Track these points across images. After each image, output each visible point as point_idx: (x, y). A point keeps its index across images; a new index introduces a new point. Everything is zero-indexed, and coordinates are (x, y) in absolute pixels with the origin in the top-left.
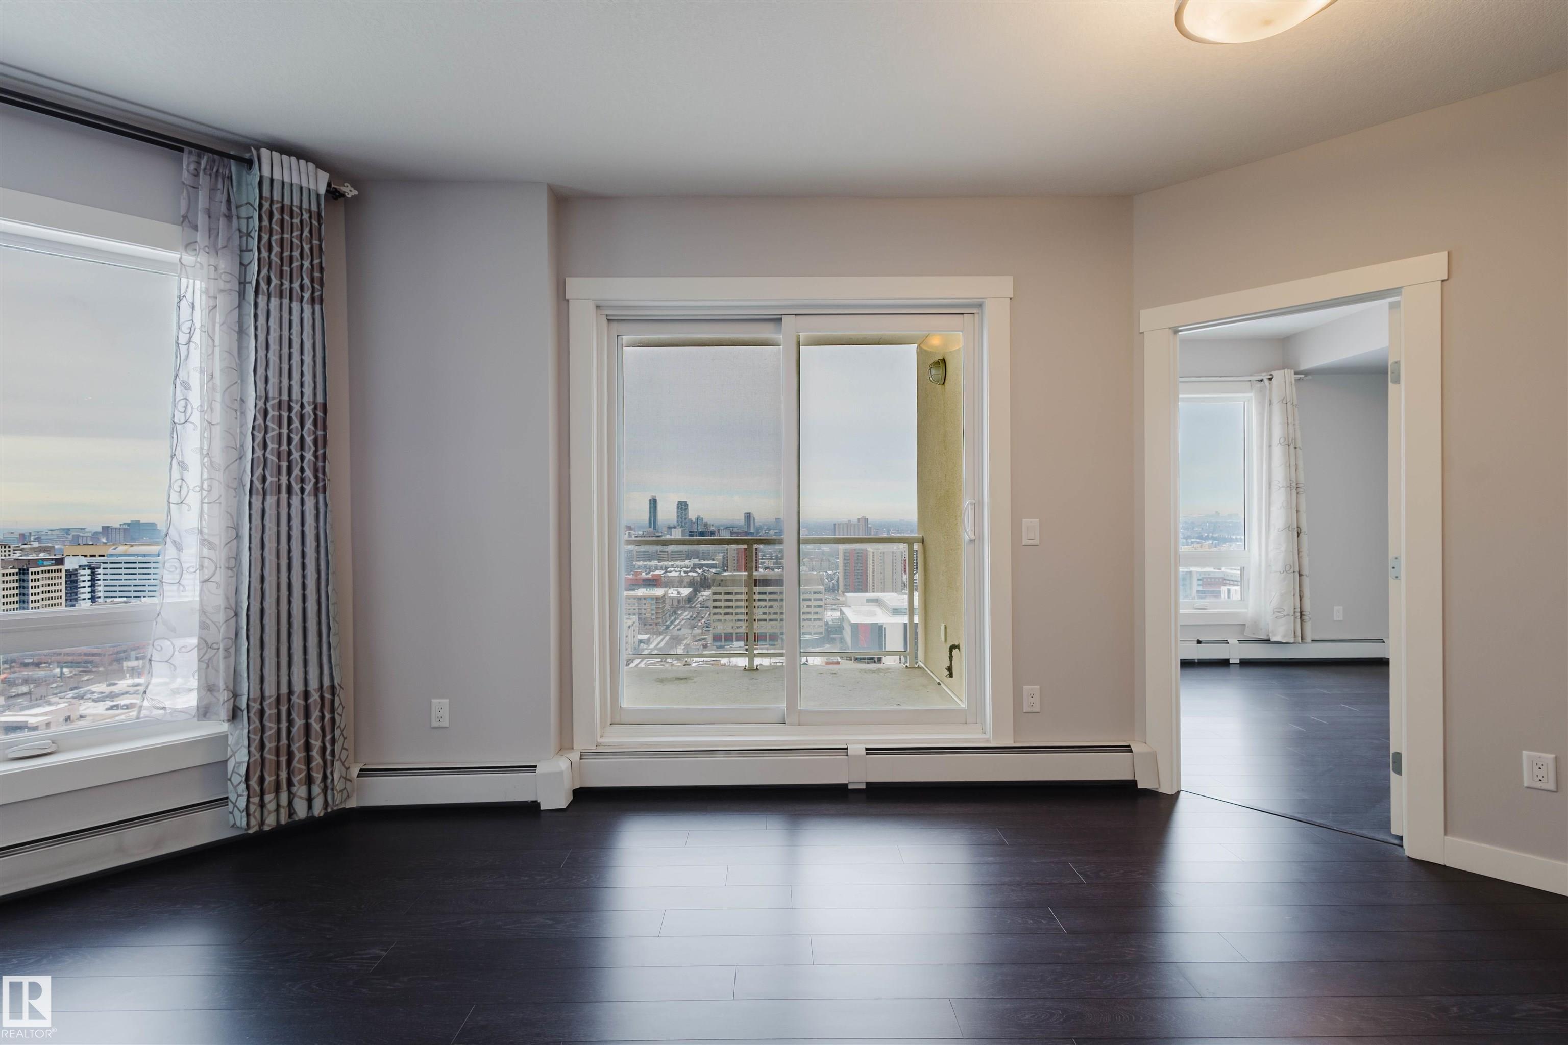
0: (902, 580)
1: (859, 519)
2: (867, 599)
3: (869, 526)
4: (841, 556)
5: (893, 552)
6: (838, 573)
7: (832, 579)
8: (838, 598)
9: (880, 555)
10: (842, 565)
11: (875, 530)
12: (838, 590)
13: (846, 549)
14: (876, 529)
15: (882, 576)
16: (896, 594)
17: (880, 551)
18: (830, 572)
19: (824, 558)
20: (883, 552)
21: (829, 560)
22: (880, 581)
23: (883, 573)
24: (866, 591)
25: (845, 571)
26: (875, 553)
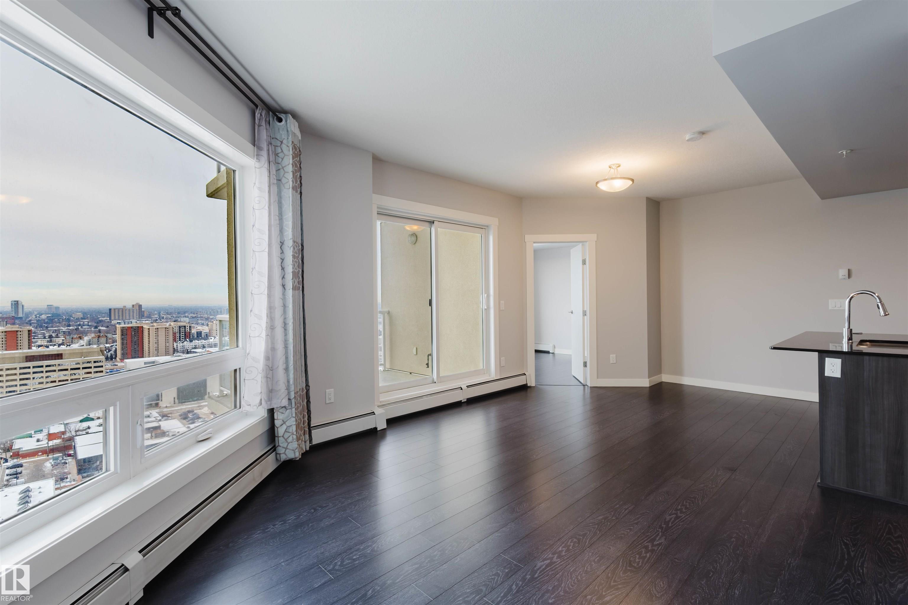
0: (173, 347)
1: (133, 305)
2: (145, 363)
3: (143, 310)
4: (119, 332)
5: (166, 328)
6: (116, 345)
7: (110, 351)
8: (116, 364)
9: (155, 330)
10: (120, 340)
11: (147, 313)
12: (115, 358)
13: (123, 327)
14: (149, 312)
15: (156, 345)
16: (169, 357)
17: (155, 327)
18: (107, 345)
19: (101, 335)
20: (158, 328)
21: (106, 336)
22: (155, 349)
23: (157, 343)
24: (143, 357)
25: (123, 344)
26: (150, 329)
